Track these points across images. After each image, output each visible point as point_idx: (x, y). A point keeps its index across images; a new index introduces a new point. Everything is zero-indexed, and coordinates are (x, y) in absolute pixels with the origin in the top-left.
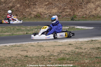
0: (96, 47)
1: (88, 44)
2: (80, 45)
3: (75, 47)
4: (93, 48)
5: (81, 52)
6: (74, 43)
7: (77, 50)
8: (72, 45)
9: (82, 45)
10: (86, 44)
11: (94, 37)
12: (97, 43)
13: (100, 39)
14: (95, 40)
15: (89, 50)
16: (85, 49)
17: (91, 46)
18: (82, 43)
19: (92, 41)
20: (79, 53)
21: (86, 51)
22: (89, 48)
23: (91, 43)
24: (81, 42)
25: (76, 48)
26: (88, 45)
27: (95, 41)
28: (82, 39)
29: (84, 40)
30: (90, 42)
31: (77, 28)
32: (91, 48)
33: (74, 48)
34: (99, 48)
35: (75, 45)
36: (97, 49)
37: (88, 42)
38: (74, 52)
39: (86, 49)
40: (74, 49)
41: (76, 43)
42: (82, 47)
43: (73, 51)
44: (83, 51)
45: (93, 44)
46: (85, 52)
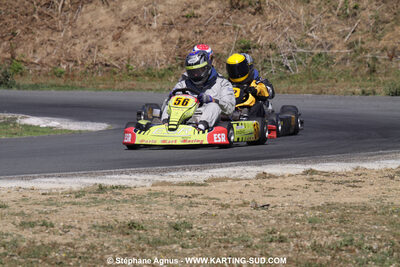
0: (121, 219)
1: (84, 204)
2: (40, 208)
3: (18, 220)
4: (103, 227)
5: (46, 241)
6: (12, 197)
7: (28, 234)
8: (6, 210)
9: (54, 208)
10: (74, 204)
11: (111, 173)
12: (125, 201)
13: (139, 183)
14: (117, 187)
15: (84, 236)
16: (67, 229)
17: (98, 213)
18: (51, 199)
19: (101, 189)
20: (39, 247)
21: (69, 240)
22: (85, 227)
23: (96, 202)
24: (44, 197)
25: (23, 225)
26: (84, 209)
27: (117, 191)
28: (54, 180)
29: (62, 186)
30: (93, 195)
31: (28, 127)
32: (94, 226)
33: (13, 223)
34: (132, 225)
35: (18, 210)
36: (126, 230)
37: (80, 194)
38: (15, 243)
39: (72, 232)
40: (10, 228)
41: (25, 199)
42: (53, 219)
43: (9, 240)
44: (59, 239)
45: (106, 206)
46: (68, 245)
